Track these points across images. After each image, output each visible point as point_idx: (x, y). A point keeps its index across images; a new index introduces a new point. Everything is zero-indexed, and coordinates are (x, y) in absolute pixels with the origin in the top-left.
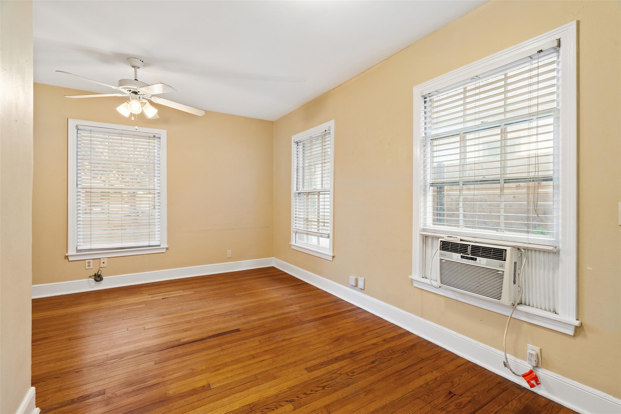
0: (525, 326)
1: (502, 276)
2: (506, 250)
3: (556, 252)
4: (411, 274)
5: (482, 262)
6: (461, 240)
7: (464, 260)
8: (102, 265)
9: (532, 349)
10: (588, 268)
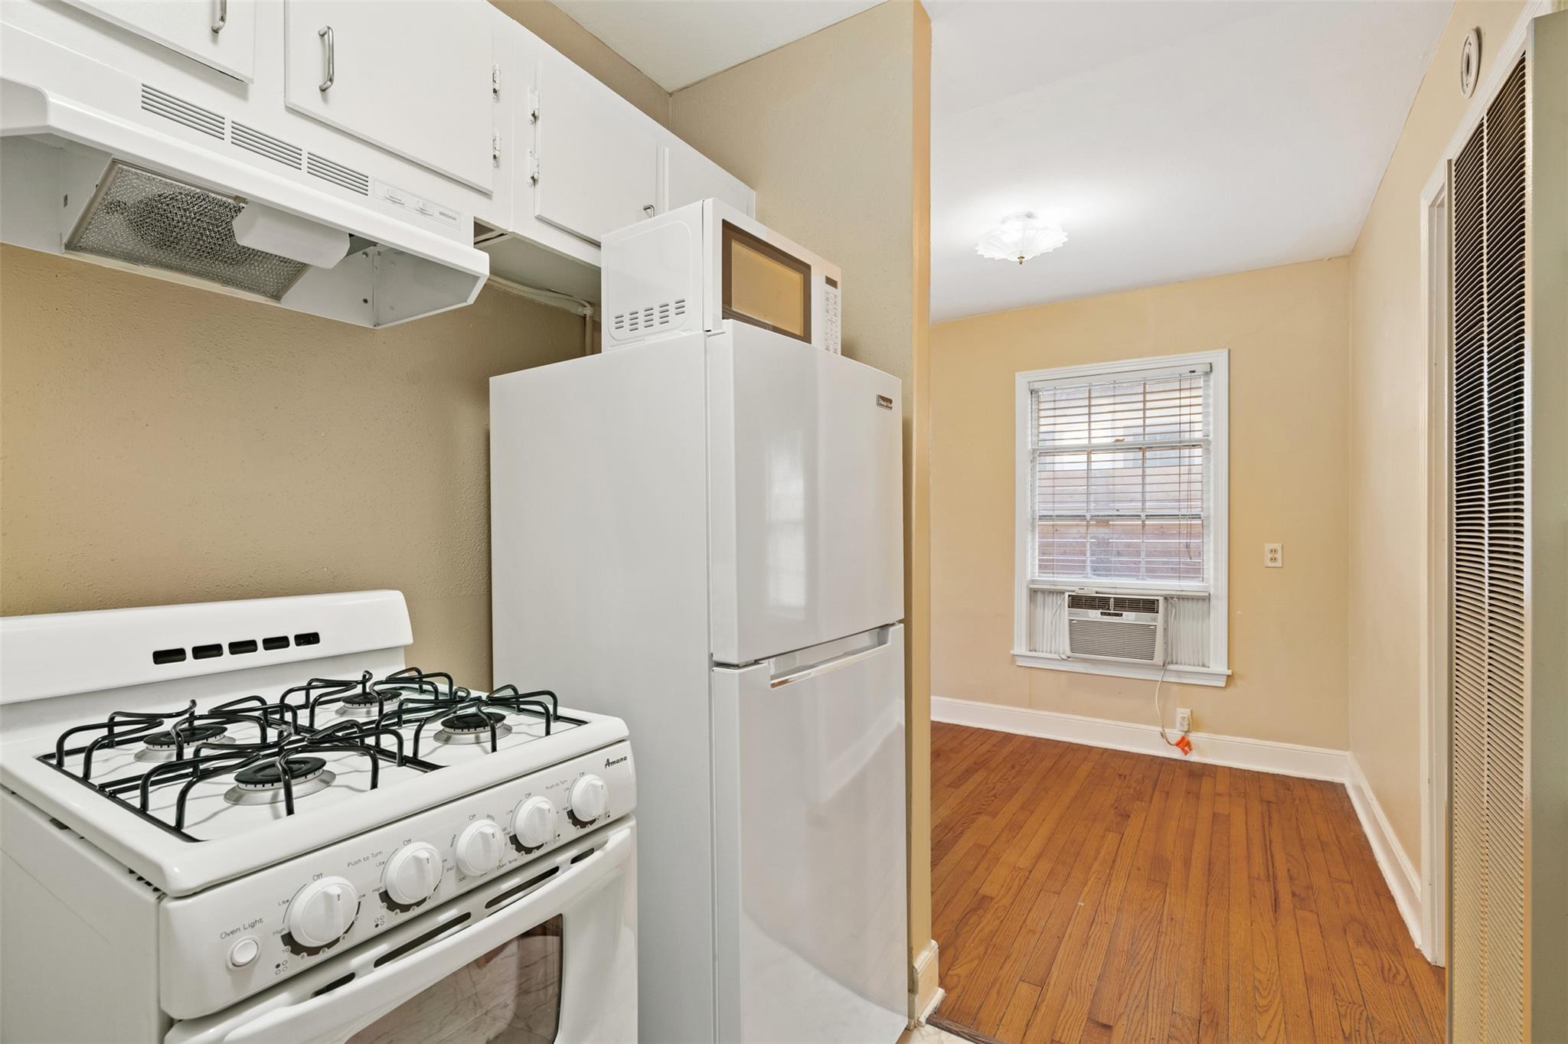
0: (1175, 688)
1: (1154, 631)
2: (1158, 600)
3: (1207, 599)
4: (1012, 649)
5: (1129, 617)
6: (1097, 593)
7: (1105, 617)
9: (1182, 712)
10: (1239, 612)
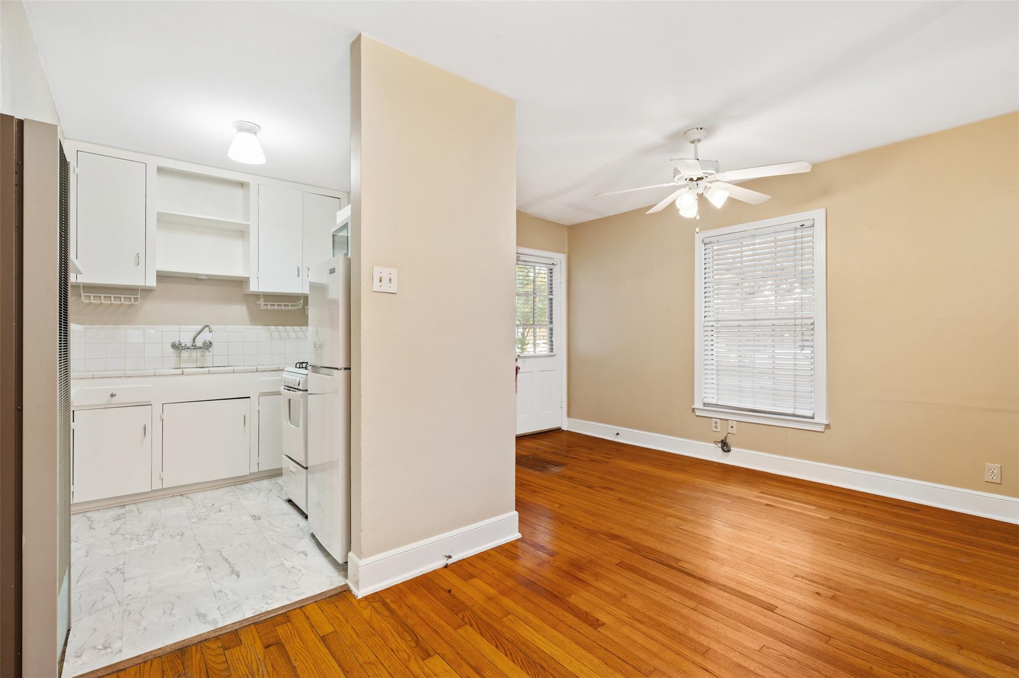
8: (730, 430)
